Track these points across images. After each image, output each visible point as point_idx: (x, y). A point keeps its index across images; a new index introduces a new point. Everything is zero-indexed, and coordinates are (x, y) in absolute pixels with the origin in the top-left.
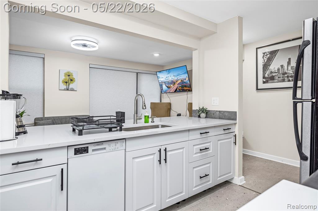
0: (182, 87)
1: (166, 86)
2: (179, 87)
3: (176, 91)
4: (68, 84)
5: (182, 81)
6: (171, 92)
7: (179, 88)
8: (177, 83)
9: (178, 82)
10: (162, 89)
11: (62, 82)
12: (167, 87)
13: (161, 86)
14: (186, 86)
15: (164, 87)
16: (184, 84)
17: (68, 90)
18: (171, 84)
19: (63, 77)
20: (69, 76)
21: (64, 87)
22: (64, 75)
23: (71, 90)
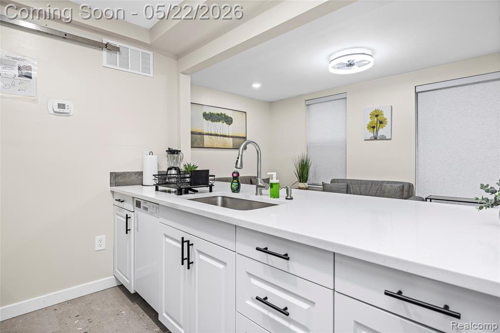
4: (375, 129)
11: (367, 128)
17: (376, 139)
19: (368, 120)
20: (377, 116)
21: (371, 135)
22: (370, 116)
23: (380, 139)
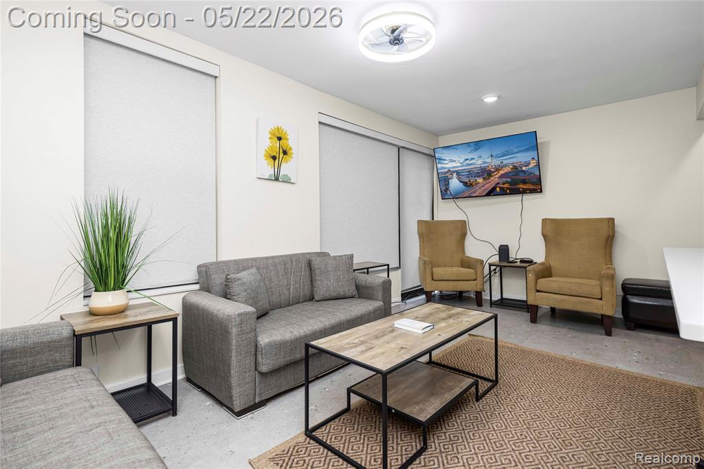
0: (514, 183)
1: (461, 182)
2: (503, 184)
3: (491, 193)
4: (277, 161)
5: (515, 167)
6: (475, 195)
7: (502, 186)
8: (499, 174)
9: (501, 172)
10: (447, 190)
11: (265, 156)
12: (465, 184)
13: (444, 181)
14: (524, 182)
15: (455, 184)
16: (522, 176)
17: (277, 179)
18: (479, 176)
19: (267, 143)
20: (280, 139)
21: (269, 171)
22: (269, 136)
23: (284, 181)
